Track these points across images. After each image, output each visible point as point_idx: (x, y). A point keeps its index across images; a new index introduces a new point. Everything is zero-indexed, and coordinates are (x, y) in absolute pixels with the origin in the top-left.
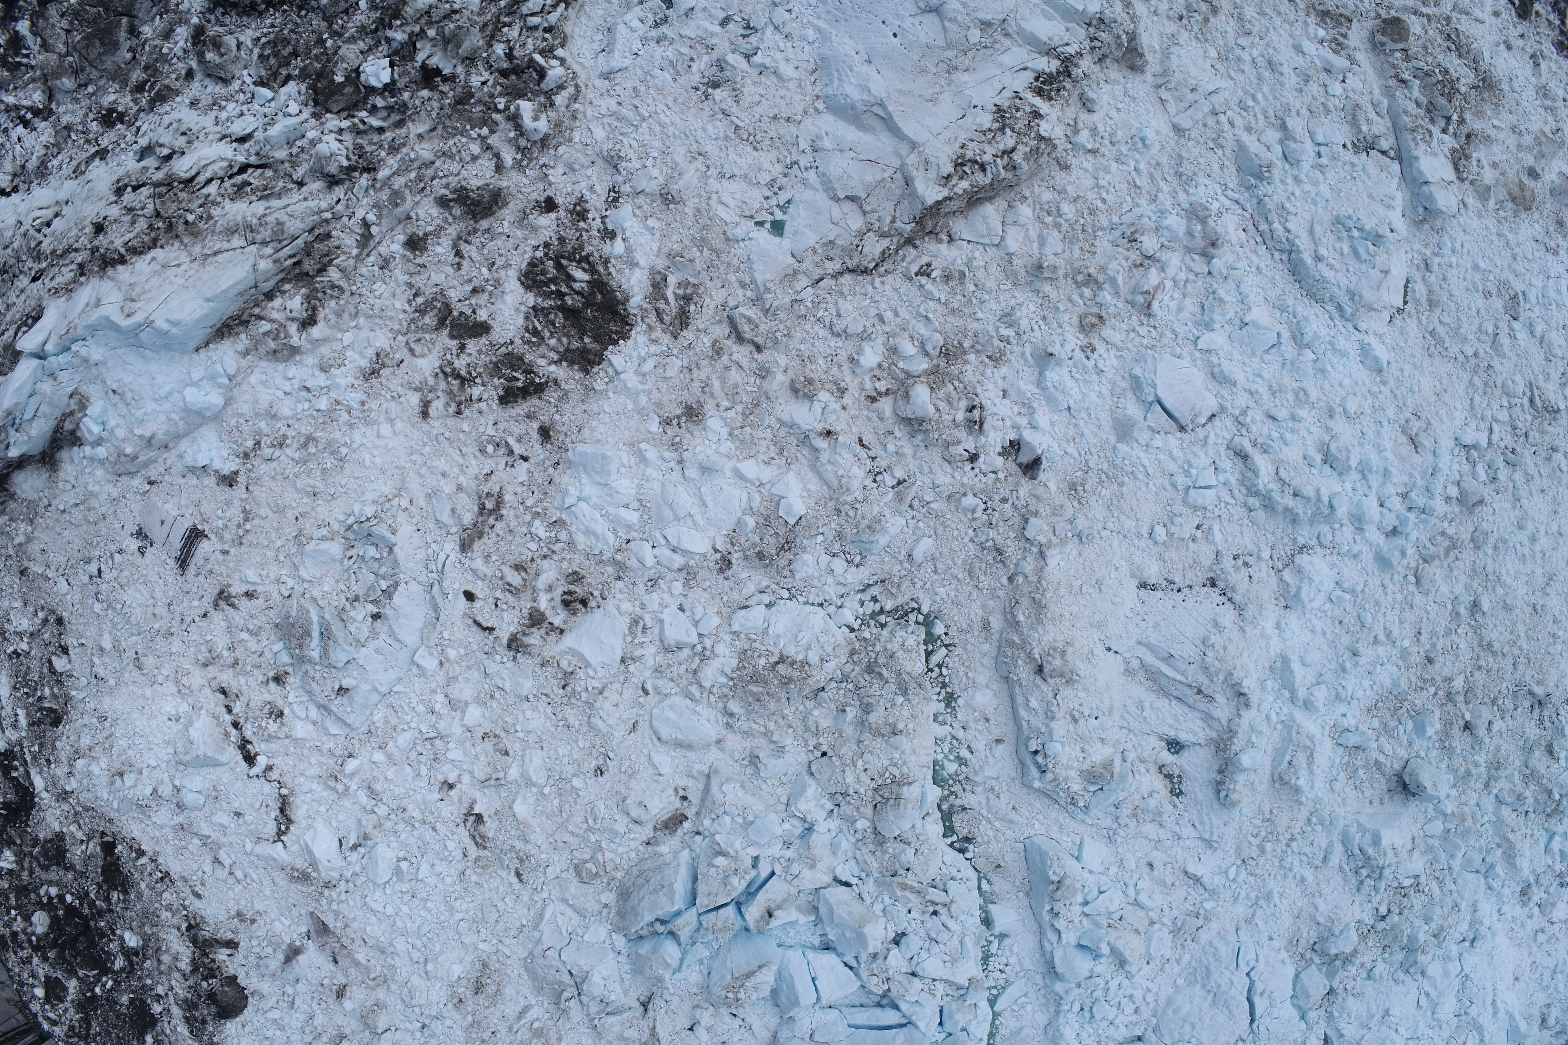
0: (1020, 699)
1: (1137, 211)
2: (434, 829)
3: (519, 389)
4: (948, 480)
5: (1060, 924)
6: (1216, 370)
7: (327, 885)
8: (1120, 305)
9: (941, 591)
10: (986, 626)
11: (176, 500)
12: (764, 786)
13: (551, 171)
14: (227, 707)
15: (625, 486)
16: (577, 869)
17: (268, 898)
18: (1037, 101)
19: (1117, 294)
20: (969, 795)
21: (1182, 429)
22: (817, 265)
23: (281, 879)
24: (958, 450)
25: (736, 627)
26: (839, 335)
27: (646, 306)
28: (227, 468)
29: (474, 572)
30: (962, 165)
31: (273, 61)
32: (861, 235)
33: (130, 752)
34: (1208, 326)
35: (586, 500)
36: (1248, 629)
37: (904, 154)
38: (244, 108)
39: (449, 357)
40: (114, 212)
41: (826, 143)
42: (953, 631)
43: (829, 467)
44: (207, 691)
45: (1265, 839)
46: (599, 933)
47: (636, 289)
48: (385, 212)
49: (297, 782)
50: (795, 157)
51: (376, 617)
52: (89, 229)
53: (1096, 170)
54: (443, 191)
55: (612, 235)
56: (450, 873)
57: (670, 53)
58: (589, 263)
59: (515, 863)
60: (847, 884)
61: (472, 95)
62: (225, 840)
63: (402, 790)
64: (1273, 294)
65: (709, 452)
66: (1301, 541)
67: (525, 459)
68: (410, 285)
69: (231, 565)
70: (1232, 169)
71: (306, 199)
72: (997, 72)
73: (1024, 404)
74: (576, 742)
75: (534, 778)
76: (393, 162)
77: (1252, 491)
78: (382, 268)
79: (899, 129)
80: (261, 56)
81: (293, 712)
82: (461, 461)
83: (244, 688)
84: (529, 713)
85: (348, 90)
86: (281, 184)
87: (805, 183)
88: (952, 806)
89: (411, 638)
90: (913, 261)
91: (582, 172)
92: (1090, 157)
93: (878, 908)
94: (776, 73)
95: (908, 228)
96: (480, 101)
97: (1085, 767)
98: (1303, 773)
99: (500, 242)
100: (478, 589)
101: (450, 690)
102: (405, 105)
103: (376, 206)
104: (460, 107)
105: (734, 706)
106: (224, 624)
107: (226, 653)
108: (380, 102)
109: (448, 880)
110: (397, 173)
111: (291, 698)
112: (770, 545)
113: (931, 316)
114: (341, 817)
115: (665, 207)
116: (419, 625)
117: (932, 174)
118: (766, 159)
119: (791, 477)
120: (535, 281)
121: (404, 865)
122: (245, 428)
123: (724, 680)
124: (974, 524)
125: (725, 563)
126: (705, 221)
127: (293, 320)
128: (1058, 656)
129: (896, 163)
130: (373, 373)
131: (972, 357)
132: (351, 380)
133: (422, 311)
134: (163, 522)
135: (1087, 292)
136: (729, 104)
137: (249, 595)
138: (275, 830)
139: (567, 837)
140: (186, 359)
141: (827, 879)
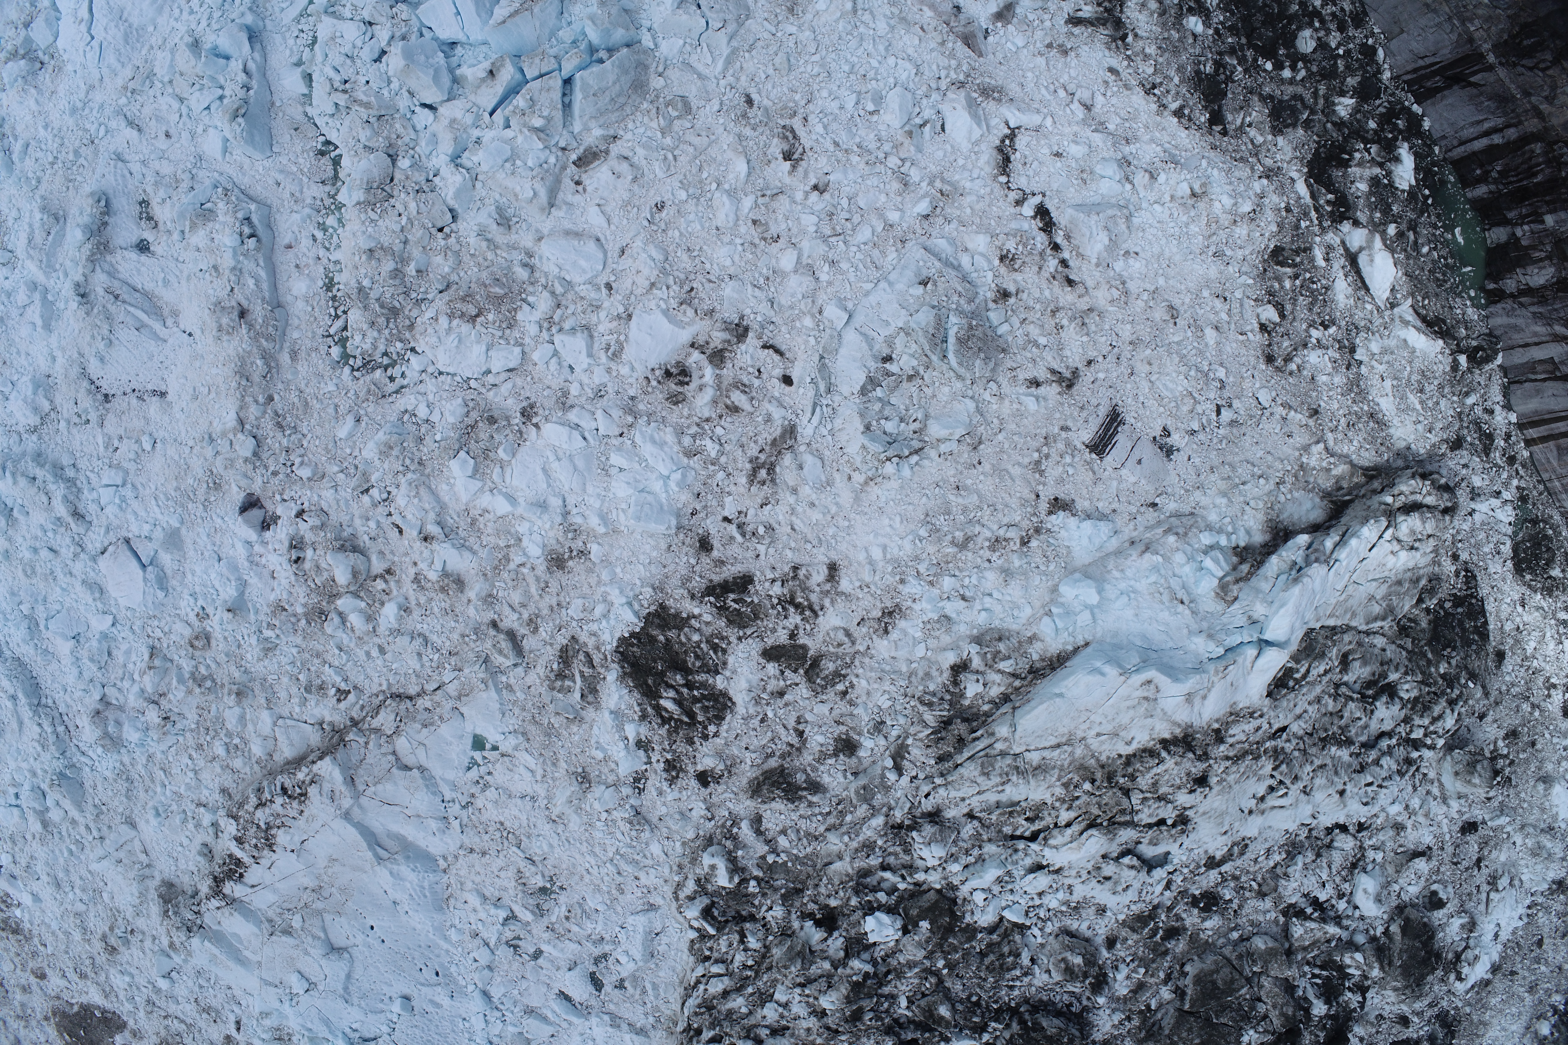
0: (265, 286)
1: (164, 747)
2: (836, 144)
3: (733, 591)
4: (324, 493)
5: (242, 77)
6: (97, 595)
7: (962, 85)
8: (176, 658)
9: (331, 387)
10: (294, 355)
11: (1124, 486)
12: (497, 197)
13: (703, 813)
14: (1067, 266)
15: (621, 489)
16: (688, 109)
17: (1032, 70)
18: (239, 854)
19: (180, 668)
20: (318, 195)
21: (127, 541)
22: (438, 704)
23: (1013, 89)
24: (313, 521)
25: (517, 350)
26: (419, 635)
27: (602, 671)
28: (1059, 519)
29: (781, 405)
30: (301, 795)
31: (1006, 950)
32: (397, 731)
33: (1185, 219)
34: (105, 636)
35: (662, 476)
36: (76, 355)
37: (356, 809)
38: (1037, 902)
39: (808, 627)
40: (1183, 798)
41: (434, 825)
42: (323, 349)
43: (427, 506)
44: (1090, 283)
45: (74, 163)
46: (669, 48)
47: (613, 688)
48: (877, 781)
49: (988, 189)
50: (464, 814)
51: (888, 359)
52: (1213, 780)
53: (198, 787)
54: (815, 799)
55: (639, 744)
56: (823, 101)
57: (589, 926)
58: (662, 717)
59: (751, 113)
60: (424, 105)
61: (782, 896)
62: (1076, 128)
63: (869, 182)
64: (54, 666)
65: (539, 523)
66: (34, 438)
67: (726, 519)
68: (851, 703)
69: (1057, 415)
70: (88, 784)
71: (963, 799)
72: (277, 885)
73: (257, 565)
74: (681, 234)
75: (725, 198)
76: (867, 833)
77: (71, 482)
78: (883, 723)
79: (361, 833)
80: (1018, 955)
81: (989, 261)
82: (794, 518)
83: (1044, 286)
84: (728, 262)
85: (914, 912)
86: (994, 817)
87: (454, 787)
88: (334, 185)
89: (851, 336)
90: (354, 705)
91: (672, 811)
92: (203, 800)
93: (395, 85)
94: (485, 898)
95: (351, 736)
96: (776, 890)
97: (210, 225)
98: (37, 225)
99: (755, 743)
100: (777, 388)
101: (812, 286)
102: (857, 892)
103: (887, 789)
104: (799, 886)
105: (522, 274)
106: (1067, 352)
107: (1065, 322)
108: (882, 897)
109: (825, 94)
110: (865, 820)
111: (990, 275)
112: (484, 431)
113: (337, 652)
114: (940, 154)
115: (587, 769)
116: (843, 351)
117: (327, 787)
118: (492, 814)
119: (464, 498)
120: (716, 700)
121: (871, 107)
122: (1038, 560)
123: (531, 299)
124: (302, 451)
125: (527, 413)
126: (548, 754)
127: (977, 672)
128: (225, 326)
129: (364, 800)
130: (890, 614)
131: (300, 610)
132: (917, 607)
133: (838, 675)
134: (1139, 462)
135: (203, 670)
136: (528, 870)
137: (1035, 383)
138: (1017, 141)
139: (696, 141)
140: (1099, 635)
141: (441, 110)
